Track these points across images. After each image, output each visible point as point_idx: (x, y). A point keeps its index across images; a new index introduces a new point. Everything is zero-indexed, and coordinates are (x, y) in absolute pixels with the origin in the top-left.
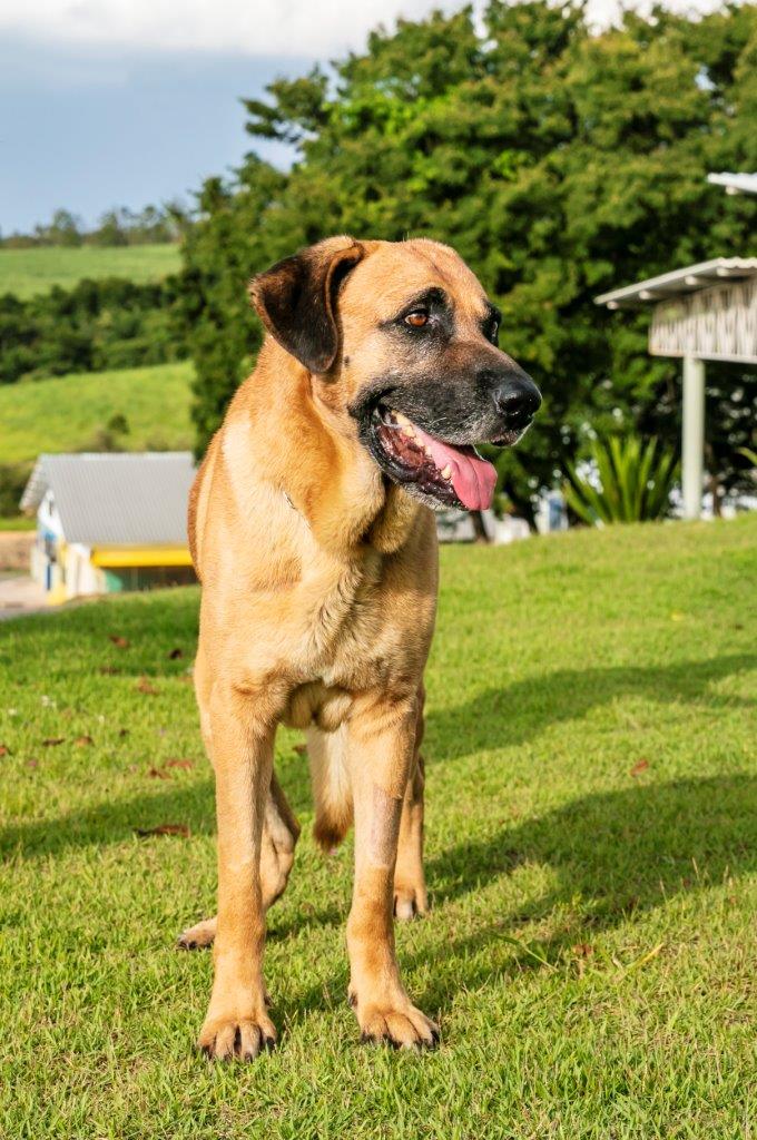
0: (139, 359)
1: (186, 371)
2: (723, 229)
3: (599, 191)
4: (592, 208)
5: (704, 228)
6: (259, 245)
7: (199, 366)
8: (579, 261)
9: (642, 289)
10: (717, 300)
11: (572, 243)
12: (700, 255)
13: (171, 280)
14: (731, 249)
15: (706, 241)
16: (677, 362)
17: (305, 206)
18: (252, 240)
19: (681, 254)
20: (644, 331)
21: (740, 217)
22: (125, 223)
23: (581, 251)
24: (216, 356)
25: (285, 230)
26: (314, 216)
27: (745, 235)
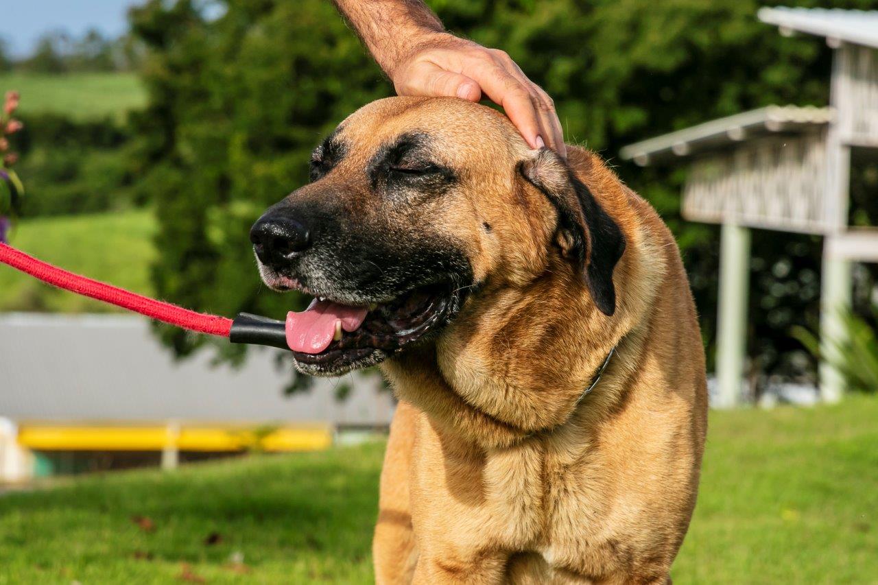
0: (75, 207)
1: (145, 222)
2: (777, 75)
3: (635, 27)
4: (625, 47)
5: (753, 73)
6: (238, 79)
7: (162, 216)
8: (608, 107)
9: (679, 141)
10: (765, 157)
11: (600, 85)
12: (747, 104)
13: (134, 116)
14: (784, 97)
15: (754, 89)
16: (715, 230)
17: (294, 36)
18: (229, 71)
19: (726, 102)
20: (678, 190)
21: (795, 61)
22: (63, 50)
23: (610, 94)
24: (181, 204)
25: (270, 61)
26: (304, 48)
27: (801, 82)
